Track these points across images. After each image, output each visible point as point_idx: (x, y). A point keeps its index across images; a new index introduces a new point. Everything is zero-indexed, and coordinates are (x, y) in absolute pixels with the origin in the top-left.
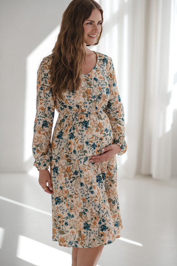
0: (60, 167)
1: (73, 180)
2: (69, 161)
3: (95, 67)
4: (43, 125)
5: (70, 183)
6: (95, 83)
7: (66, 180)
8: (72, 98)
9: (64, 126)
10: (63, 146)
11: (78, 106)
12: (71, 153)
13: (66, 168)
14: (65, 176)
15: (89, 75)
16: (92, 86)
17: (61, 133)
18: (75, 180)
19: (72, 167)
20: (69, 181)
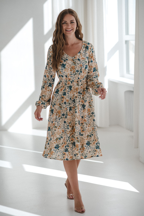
0: (55, 110)
1: (61, 118)
2: (61, 107)
3: (80, 52)
4: (49, 85)
5: (58, 120)
6: (78, 62)
7: (56, 117)
8: (64, 71)
9: (60, 87)
10: (58, 98)
11: (66, 76)
12: (63, 103)
13: (58, 111)
14: (56, 115)
15: (75, 57)
16: (76, 64)
17: (57, 90)
18: (62, 119)
19: (61, 111)
20: (58, 118)
